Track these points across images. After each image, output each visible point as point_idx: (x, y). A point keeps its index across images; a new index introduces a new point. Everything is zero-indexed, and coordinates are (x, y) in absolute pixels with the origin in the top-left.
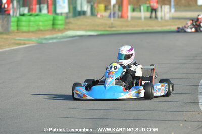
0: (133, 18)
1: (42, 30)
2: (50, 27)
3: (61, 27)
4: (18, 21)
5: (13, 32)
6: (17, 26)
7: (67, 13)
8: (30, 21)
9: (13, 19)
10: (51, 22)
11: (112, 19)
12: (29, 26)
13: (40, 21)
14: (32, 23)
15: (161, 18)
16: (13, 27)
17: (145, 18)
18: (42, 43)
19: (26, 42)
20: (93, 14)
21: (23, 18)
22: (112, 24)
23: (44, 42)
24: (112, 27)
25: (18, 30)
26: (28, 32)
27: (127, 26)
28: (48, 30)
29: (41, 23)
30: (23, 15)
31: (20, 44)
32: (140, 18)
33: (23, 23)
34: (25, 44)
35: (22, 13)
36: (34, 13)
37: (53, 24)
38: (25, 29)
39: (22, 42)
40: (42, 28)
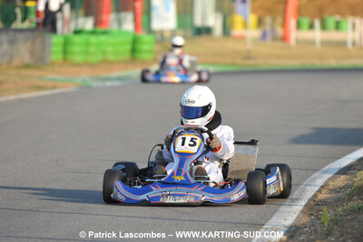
1: (110, 62)
2: (126, 55)
3: (148, 57)
4: (66, 43)
6: (65, 52)
8: (87, 44)
9: (56, 40)
10: (128, 47)
12: (86, 53)
13: (109, 45)
14: (92, 49)
15: (354, 44)
16: (56, 54)
18: (89, 88)
21: (77, 39)
22: (249, 51)
23: (95, 84)
24: (249, 58)
25: (65, 59)
29: (110, 49)
32: (312, 43)
33: (76, 49)
36: (100, 29)
37: (134, 51)
38: (79, 58)
40: (111, 57)
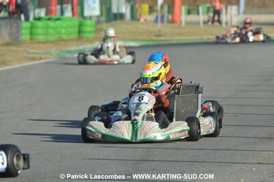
0: (188, 23)
1: (64, 40)
2: (75, 35)
3: (91, 36)
4: (32, 27)
5: (25, 42)
6: (31, 34)
7: (98, 17)
8: (48, 28)
9: (25, 25)
10: (76, 29)
11: (160, 24)
12: (47, 34)
13: (62, 28)
14: (50, 30)
15: (226, 23)
16: (25, 35)
17: (205, 23)
18: (64, 58)
19: (43, 56)
20: (133, 17)
21: (39, 24)
22: (159, 30)
23: (68, 56)
24: (160, 36)
25: (31, 39)
26: (46, 42)
27: (180, 34)
28: (72, 40)
29: (63, 30)
30: (39, 19)
31: (34, 59)
32: (197, 23)
33: (39, 31)
34: (41, 59)
35: (37, 17)
36: (53, 16)
37: (80, 32)
38: (41, 38)
39: (37, 56)
40: (64, 37)
